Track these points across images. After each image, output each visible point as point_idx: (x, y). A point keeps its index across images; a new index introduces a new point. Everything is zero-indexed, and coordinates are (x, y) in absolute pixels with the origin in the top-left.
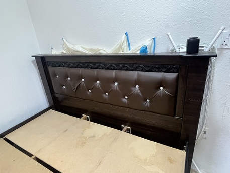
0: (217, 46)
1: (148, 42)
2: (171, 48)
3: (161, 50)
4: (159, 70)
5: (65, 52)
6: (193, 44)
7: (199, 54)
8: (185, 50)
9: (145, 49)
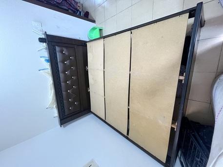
0: (42, 33)
1: (43, 60)
2: (44, 50)
3: (46, 54)
4: (55, 53)
5: (55, 106)
6: (41, 40)
7: (46, 38)
8: (45, 44)
9: (47, 61)
